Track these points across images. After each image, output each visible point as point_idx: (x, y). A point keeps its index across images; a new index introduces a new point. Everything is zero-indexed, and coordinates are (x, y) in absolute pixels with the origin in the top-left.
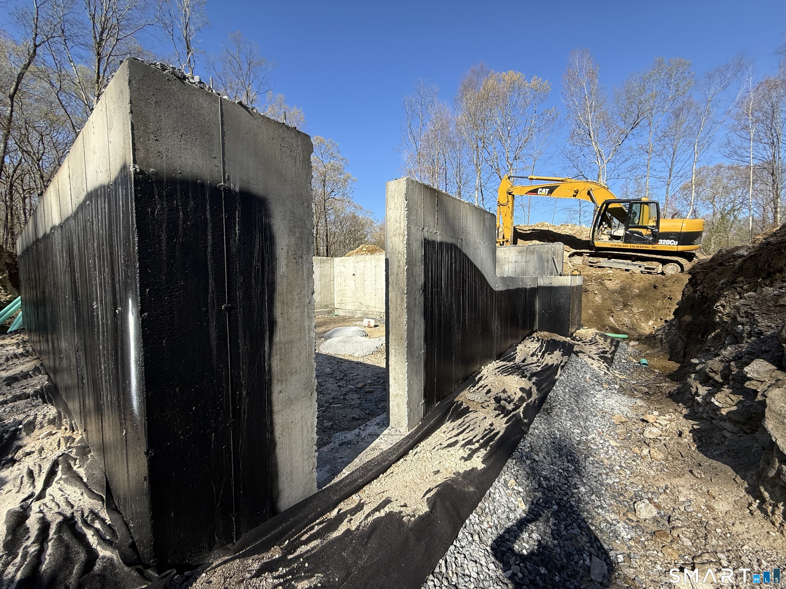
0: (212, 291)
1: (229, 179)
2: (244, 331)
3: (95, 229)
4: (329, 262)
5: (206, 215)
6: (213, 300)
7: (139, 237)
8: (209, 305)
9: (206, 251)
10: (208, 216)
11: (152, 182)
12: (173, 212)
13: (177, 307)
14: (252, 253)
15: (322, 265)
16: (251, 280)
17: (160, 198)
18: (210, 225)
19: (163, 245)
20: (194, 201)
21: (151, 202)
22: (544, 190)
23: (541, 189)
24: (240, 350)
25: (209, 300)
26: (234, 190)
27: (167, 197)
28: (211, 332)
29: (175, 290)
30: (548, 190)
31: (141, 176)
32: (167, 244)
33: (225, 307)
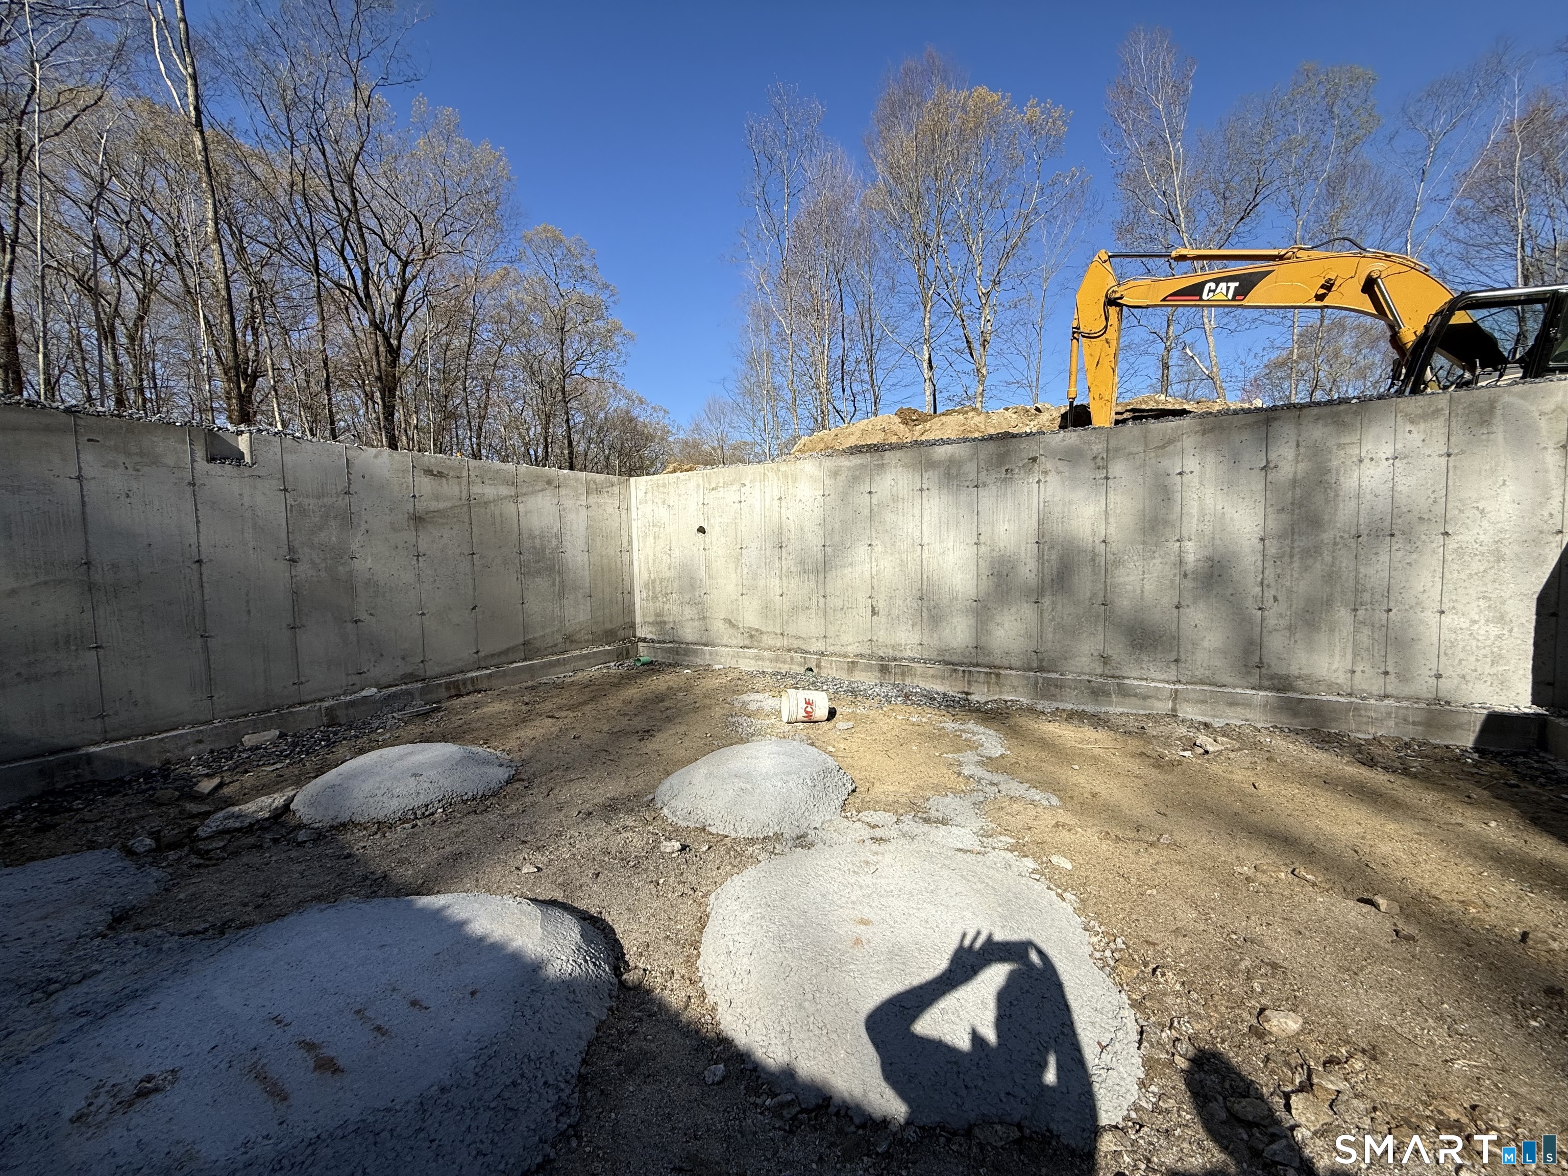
4: (616, 489)
15: (593, 499)
22: (1223, 285)
23: (1213, 285)
30: (1233, 285)
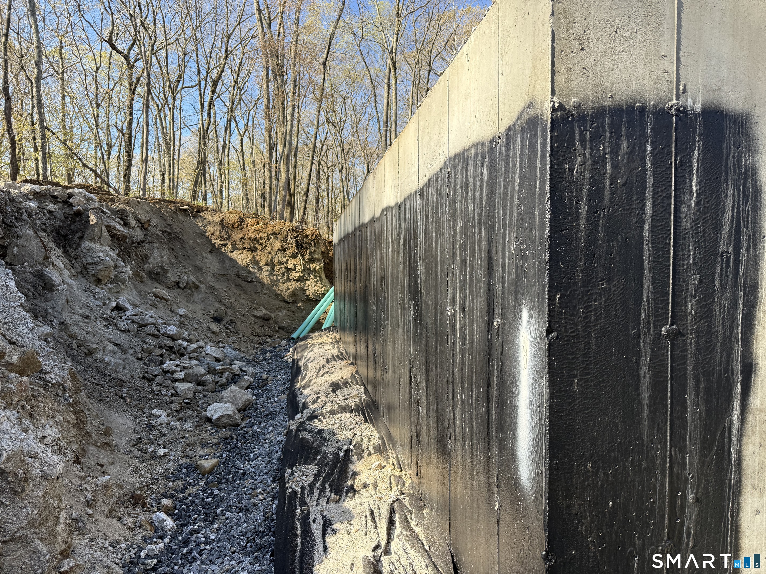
0: (648, 301)
1: (684, 91)
2: (697, 379)
3: (458, 205)
5: (645, 163)
6: (649, 316)
7: (553, 210)
8: (642, 326)
9: (642, 228)
10: (649, 165)
11: (573, 119)
12: (597, 166)
13: (595, 325)
14: (718, 228)
16: (714, 282)
17: (582, 145)
18: (650, 181)
19: (582, 221)
20: (628, 141)
21: (570, 153)
24: (688, 415)
25: (642, 317)
26: (692, 110)
27: (591, 141)
28: (642, 374)
29: (594, 297)
31: (559, 113)
32: (588, 220)
33: (667, 332)
